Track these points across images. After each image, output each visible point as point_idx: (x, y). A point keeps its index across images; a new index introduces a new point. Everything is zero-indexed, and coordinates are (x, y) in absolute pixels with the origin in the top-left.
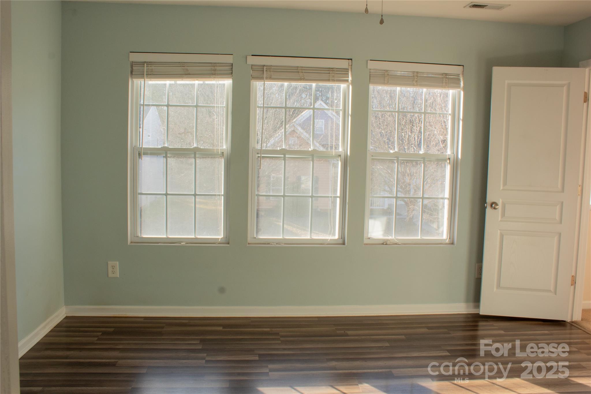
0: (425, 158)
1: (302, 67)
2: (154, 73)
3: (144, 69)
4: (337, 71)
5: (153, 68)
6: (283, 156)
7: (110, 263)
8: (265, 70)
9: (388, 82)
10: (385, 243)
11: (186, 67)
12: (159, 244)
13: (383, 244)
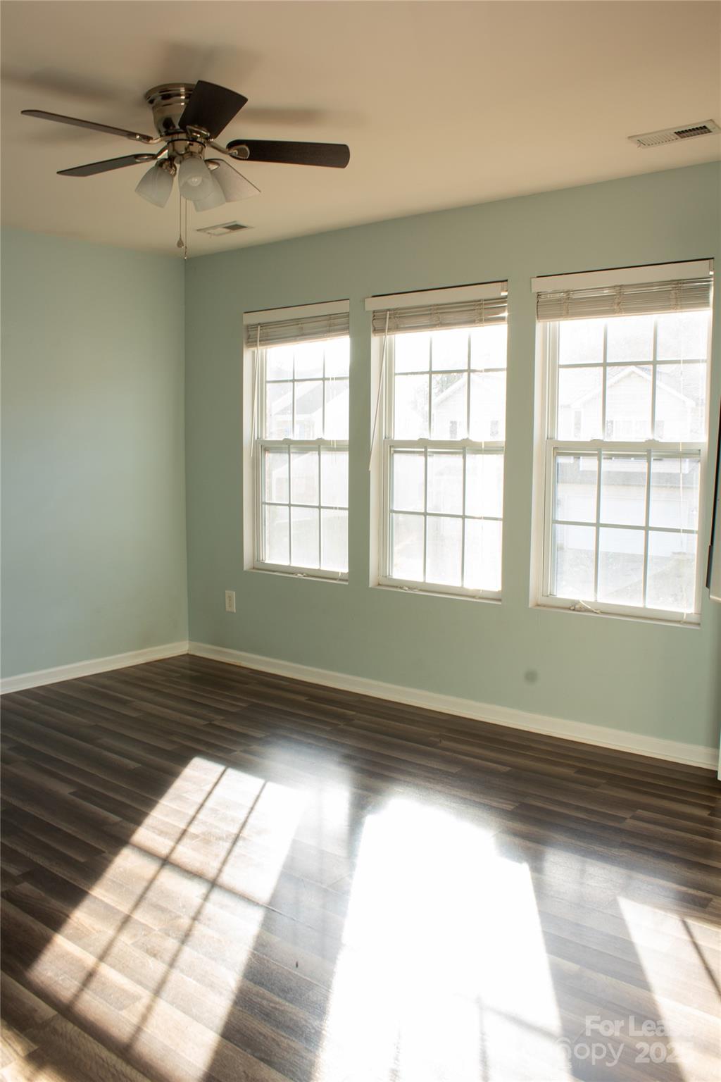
0: (650, 450)
1: (437, 305)
2: (269, 338)
3: (257, 334)
4: (485, 304)
5: (269, 330)
6: (423, 450)
7: (227, 592)
8: (388, 317)
9: (568, 313)
10: (572, 608)
11: (300, 325)
12: (275, 573)
13: (569, 609)
